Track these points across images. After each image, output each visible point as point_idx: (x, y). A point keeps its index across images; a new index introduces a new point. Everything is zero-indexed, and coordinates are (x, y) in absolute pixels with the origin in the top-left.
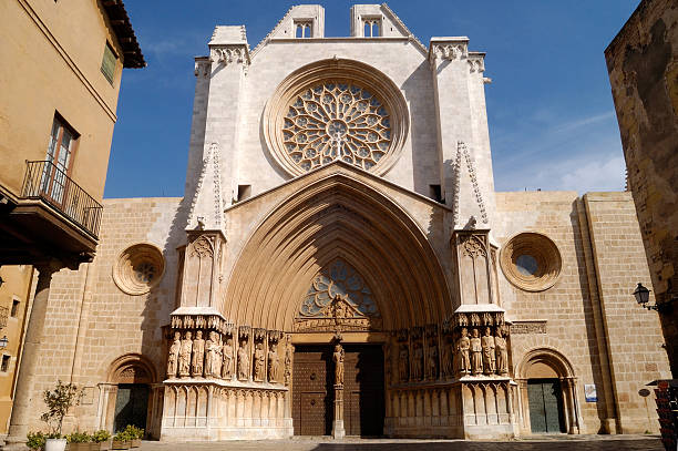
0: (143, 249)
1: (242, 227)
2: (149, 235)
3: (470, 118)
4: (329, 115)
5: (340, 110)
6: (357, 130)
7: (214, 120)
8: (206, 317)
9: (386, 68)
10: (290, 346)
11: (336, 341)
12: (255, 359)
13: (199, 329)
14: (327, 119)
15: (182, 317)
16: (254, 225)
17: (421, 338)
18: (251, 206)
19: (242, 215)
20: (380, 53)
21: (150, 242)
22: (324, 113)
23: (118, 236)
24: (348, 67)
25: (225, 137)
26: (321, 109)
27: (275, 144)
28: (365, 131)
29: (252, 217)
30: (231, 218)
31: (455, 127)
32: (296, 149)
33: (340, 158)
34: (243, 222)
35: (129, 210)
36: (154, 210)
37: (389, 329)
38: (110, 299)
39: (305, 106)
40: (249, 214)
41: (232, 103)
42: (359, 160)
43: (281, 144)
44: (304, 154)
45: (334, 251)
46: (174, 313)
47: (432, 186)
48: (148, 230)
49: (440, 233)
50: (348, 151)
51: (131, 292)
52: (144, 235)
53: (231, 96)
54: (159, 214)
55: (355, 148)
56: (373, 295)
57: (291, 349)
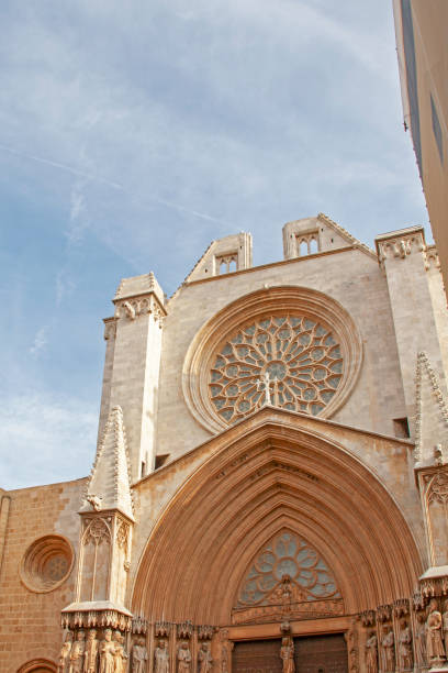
0: (52, 541)
1: (152, 504)
2: (57, 525)
3: (433, 323)
4: (265, 358)
5: (278, 347)
6: (300, 369)
7: (120, 383)
8: (100, 612)
9: (329, 287)
10: (226, 643)
11: (286, 632)
12: (178, 661)
13: (92, 627)
14: (261, 362)
15: (72, 614)
16: (167, 499)
17: (390, 619)
18: (164, 478)
19: (152, 490)
20: (320, 271)
21: (58, 533)
22: (258, 356)
23: (24, 529)
24: (282, 295)
25: (132, 402)
26: (253, 351)
27: (197, 402)
28: (309, 368)
29: (164, 491)
30: (139, 495)
31: (416, 339)
32: (226, 405)
33: (268, 403)
34: (153, 497)
35: (36, 500)
36: (62, 497)
37: (353, 611)
38: (17, 599)
39: (235, 352)
40: (159, 488)
41: (140, 360)
42: (303, 404)
43: (207, 401)
44: (236, 408)
45: (279, 522)
46: (66, 609)
47: (395, 420)
48: (56, 520)
49: (402, 477)
50: (289, 395)
51: (39, 591)
52: (52, 526)
53: (139, 353)
54: (67, 501)
55: (297, 391)
56: (332, 572)
57: (229, 646)
